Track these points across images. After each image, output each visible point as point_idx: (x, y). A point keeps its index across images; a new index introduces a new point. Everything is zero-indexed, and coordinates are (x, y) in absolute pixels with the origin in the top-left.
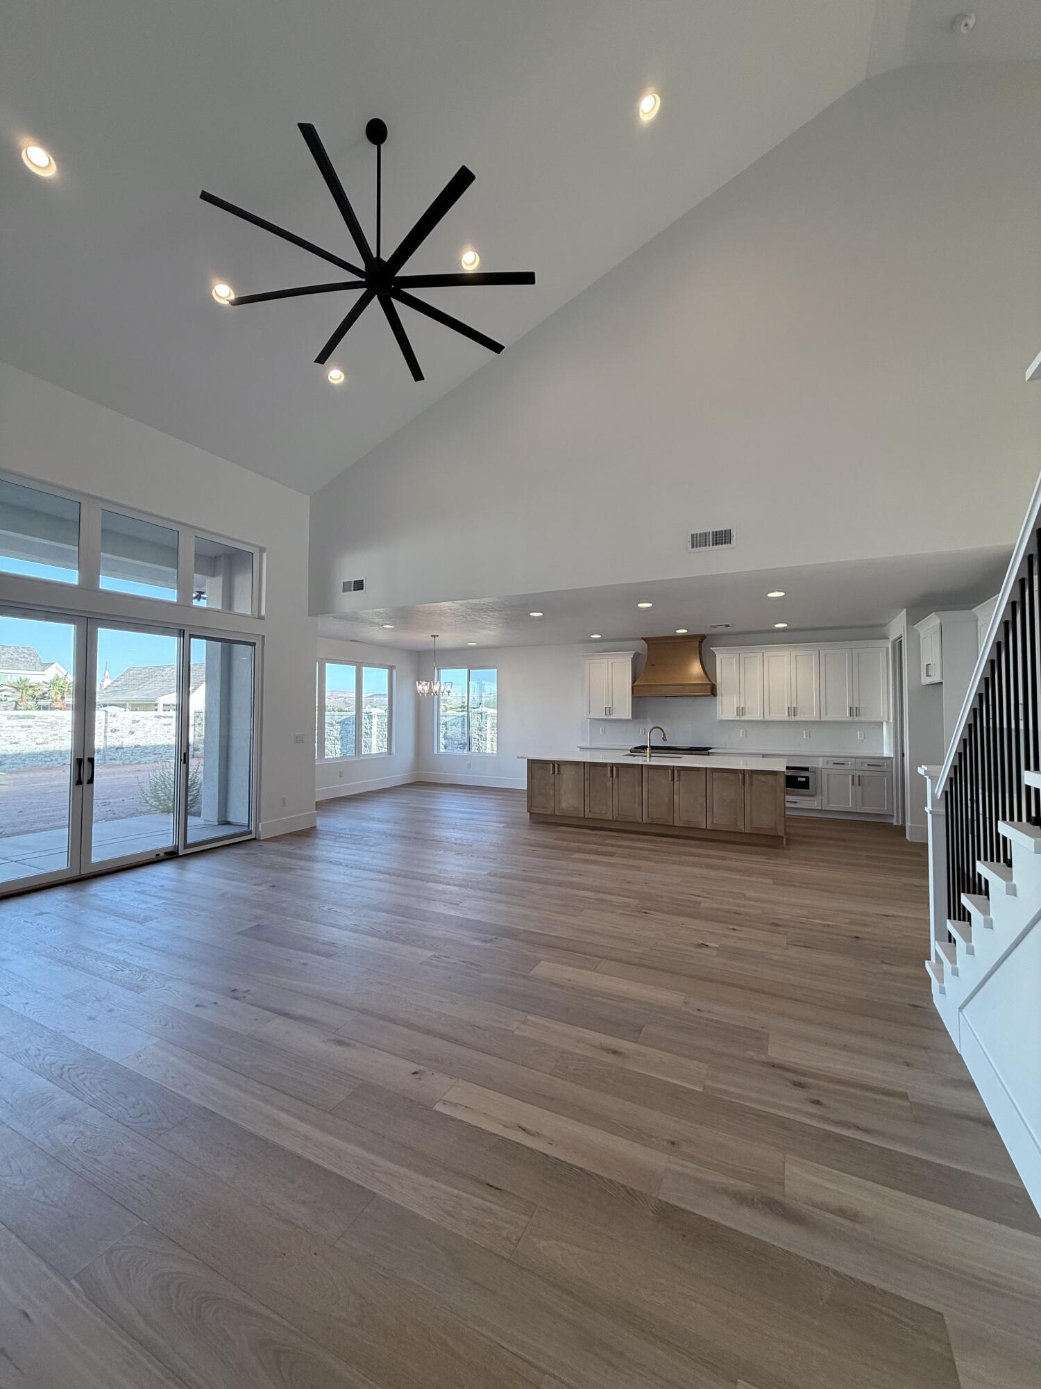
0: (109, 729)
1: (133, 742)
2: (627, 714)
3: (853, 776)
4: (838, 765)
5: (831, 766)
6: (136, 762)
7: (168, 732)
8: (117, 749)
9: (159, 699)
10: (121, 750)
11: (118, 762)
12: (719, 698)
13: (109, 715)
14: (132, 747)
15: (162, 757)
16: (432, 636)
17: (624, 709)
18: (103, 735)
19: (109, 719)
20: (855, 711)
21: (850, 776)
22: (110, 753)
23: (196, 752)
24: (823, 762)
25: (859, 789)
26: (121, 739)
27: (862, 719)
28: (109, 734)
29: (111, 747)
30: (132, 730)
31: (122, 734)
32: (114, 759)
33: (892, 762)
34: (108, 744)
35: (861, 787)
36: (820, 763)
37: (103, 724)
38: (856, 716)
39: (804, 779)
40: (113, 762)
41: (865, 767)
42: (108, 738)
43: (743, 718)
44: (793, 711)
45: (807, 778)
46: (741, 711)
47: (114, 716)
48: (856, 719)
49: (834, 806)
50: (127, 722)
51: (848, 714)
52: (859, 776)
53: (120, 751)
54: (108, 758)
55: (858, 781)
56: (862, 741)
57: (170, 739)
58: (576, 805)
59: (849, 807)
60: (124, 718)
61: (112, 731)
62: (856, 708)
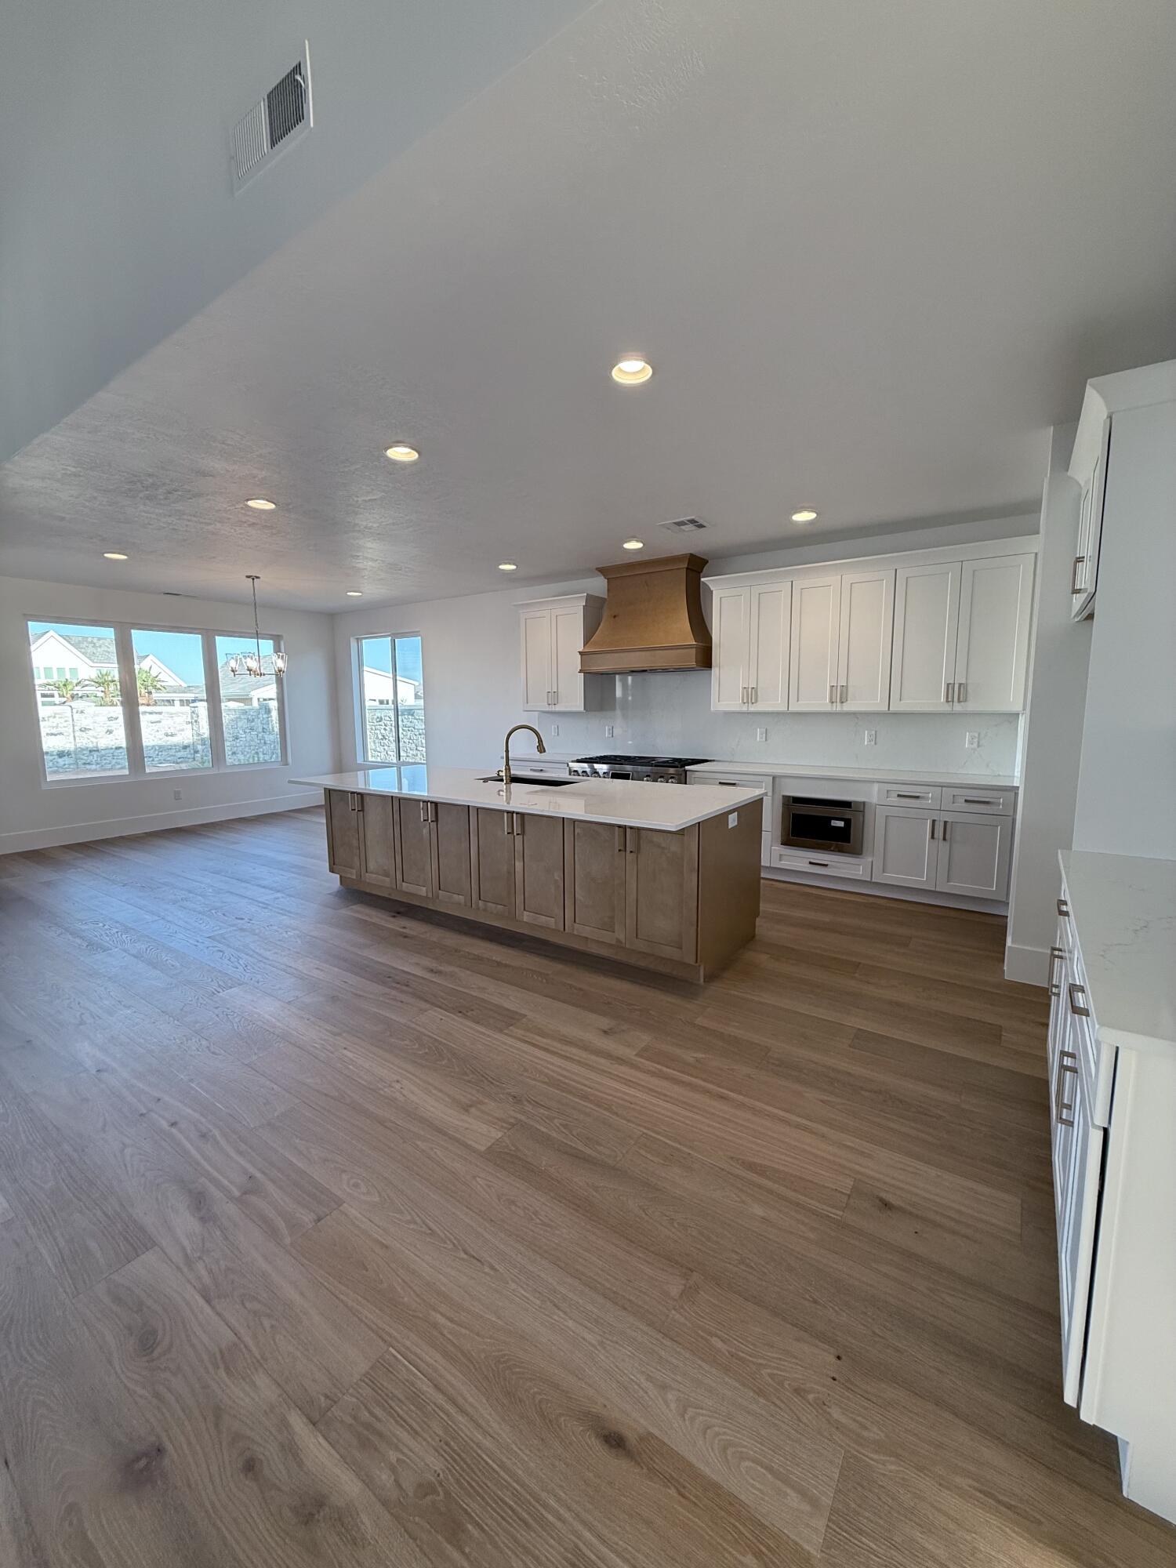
0: (77, 728)
1: (113, 743)
2: (579, 705)
3: (934, 821)
4: (907, 800)
5: (894, 800)
6: (119, 766)
7: (158, 731)
8: (90, 751)
9: (252, 693)
10: (97, 753)
11: (94, 767)
12: (715, 670)
13: (74, 711)
14: (112, 749)
15: (153, 760)
16: (248, 577)
17: (574, 695)
18: (72, 735)
19: (76, 716)
20: (957, 692)
21: (929, 822)
22: (82, 757)
23: (196, 755)
24: (879, 791)
25: (944, 847)
26: (94, 740)
27: (971, 706)
28: (78, 734)
29: (83, 750)
30: (110, 728)
31: (95, 734)
32: (89, 764)
33: (1016, 794)
34: (78, 745)
35: (947, 844)
36: (869, 795)
37: (71, 722)
38: (959, 701)
39: (841, 824)
40: (88, 767)
41: (961, 805)
42: (77, 738)
43: (752, 708)
44: (841, 694)
45: (848, 822)
46: (751, 695)
47: (82, 712)
48: (958, 707)
49: (892, 877)
50: (103, 719)
51: (943, 699)
52: (945, 823)
53: (95, 754)
54: (80, 763)
55: (943, 832)
56: (974, 749)
57: (160, 739)
58: (386, 868)
59: (922, 880)
60: (95, 715)
61: (81, 730)
62: (960, 685)
